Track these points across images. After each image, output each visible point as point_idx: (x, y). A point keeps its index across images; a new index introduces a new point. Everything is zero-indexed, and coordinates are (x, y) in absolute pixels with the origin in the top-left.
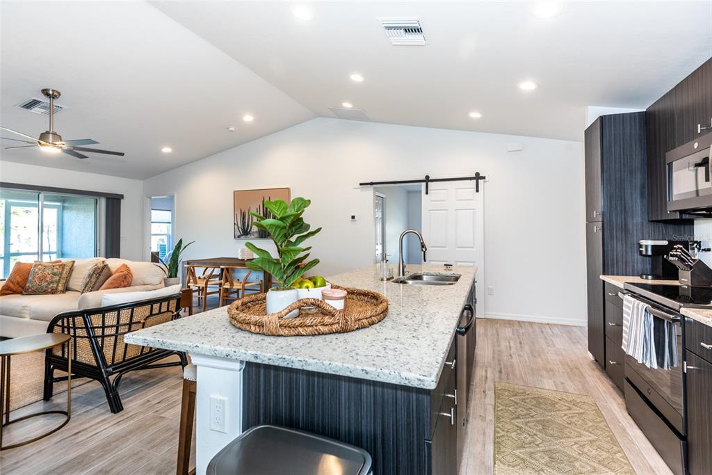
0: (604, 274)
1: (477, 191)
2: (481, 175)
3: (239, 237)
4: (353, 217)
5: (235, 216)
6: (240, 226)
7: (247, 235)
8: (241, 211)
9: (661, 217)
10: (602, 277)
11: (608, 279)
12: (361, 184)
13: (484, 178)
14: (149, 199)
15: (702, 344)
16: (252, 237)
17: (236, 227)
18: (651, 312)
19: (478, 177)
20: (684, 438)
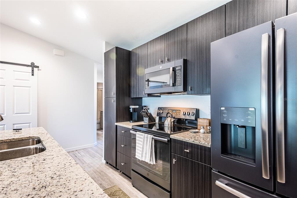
0: (116, 122)
1: (33, 75)
2: (35, 65)
9: (139, 95)
10: (116, 124)
11: (118, 124)
13: (38, 67)
15: (185, 150)
18: (154, 138)
19: (33, 66)
20: (170, 192)
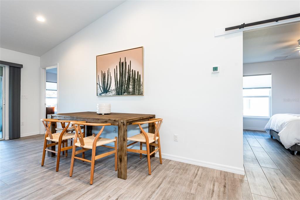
3: (100, 94)
4: (215, 69)
5: (97, 76)
6: (101, 85)
7: (107, 93)
8: (102, 72)
12: (227, 29)
14: (44, 70)
16: (111, 94)
17: (98, 86)
